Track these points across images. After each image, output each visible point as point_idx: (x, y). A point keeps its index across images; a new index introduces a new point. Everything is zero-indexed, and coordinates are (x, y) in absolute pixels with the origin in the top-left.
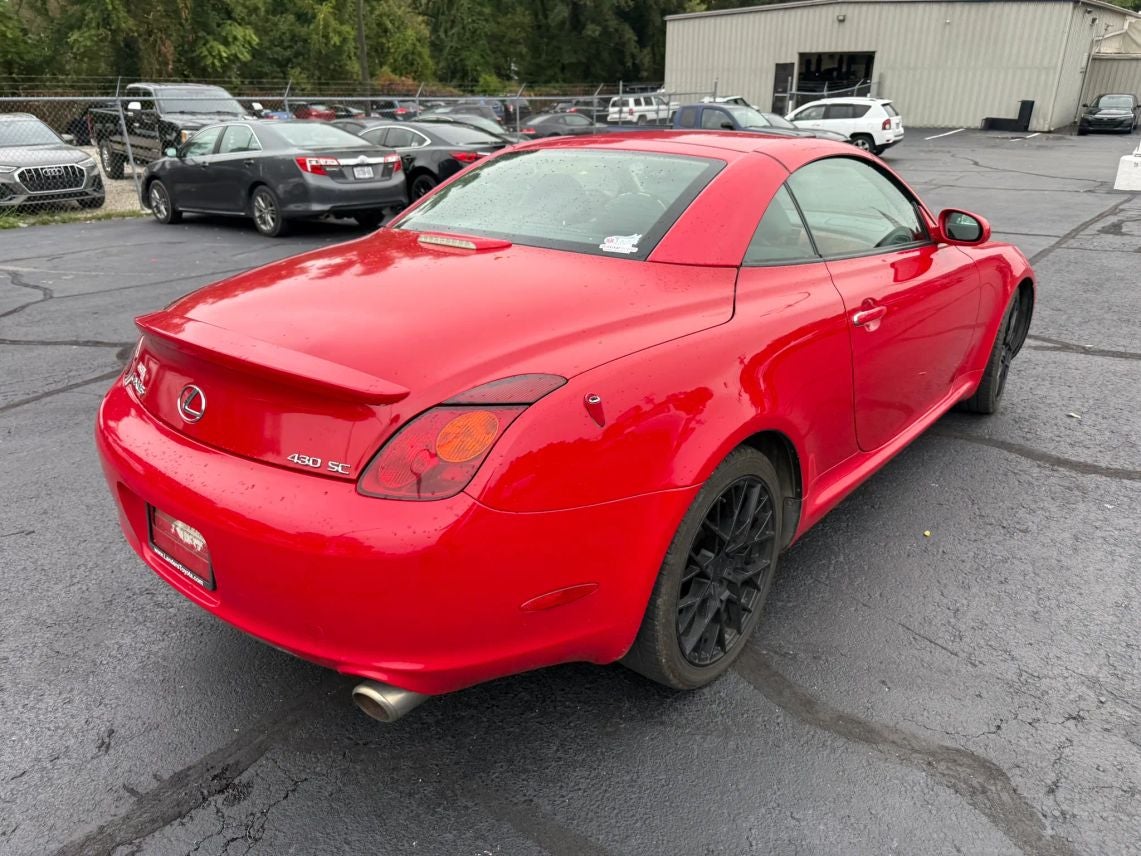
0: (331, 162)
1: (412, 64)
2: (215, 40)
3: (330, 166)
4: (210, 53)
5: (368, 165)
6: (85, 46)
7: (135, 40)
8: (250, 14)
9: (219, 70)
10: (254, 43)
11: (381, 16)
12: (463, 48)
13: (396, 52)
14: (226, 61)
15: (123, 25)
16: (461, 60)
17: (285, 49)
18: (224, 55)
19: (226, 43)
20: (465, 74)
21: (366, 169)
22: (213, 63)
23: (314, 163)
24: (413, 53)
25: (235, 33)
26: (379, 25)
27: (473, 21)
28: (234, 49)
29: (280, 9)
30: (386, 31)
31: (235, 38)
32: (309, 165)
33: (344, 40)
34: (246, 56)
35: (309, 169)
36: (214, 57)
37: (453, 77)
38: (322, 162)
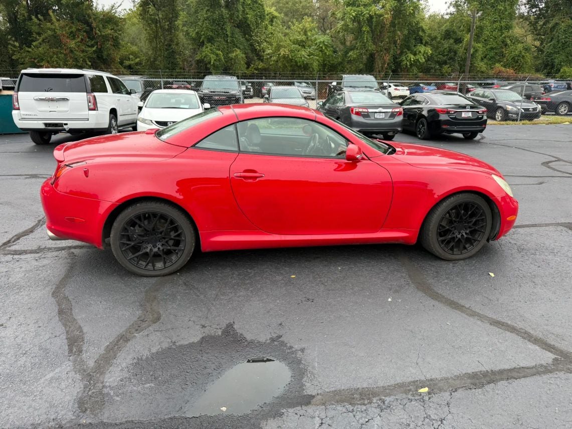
0: (364, 110)
1: (517, 62)
2: (411, 53)
3: (363, 112)
4: (406, 59)
5: (383, 112)
6: (354, 57)
7: (374, 54)
8: (432, 40)
9: (409, 66)
10: (429, 54)
11: (505, 37)
12: (555, 52)
13: (508, 55)
14: (413, 62)
15: (370, 48)
16: (552, 59)
17: (444, 56)
18: (412, 59)
19: (415, 54)
20: (553, 66)
21: (381, 114)
22: (406, 63)
23: (357, 110)
24: (519, 56)
25: (420, 49)
26: (503, 42)
27: (566, 37)
28: (418, 57)
29: (448, 37)
30: (506, 45)
31: (420, 52)
32: (354, 111)
33: (476, 51)
34: (423, 60)
35: (354, 113)
36: (408, 61)
37: (545, 68)
38: (361, 110)
